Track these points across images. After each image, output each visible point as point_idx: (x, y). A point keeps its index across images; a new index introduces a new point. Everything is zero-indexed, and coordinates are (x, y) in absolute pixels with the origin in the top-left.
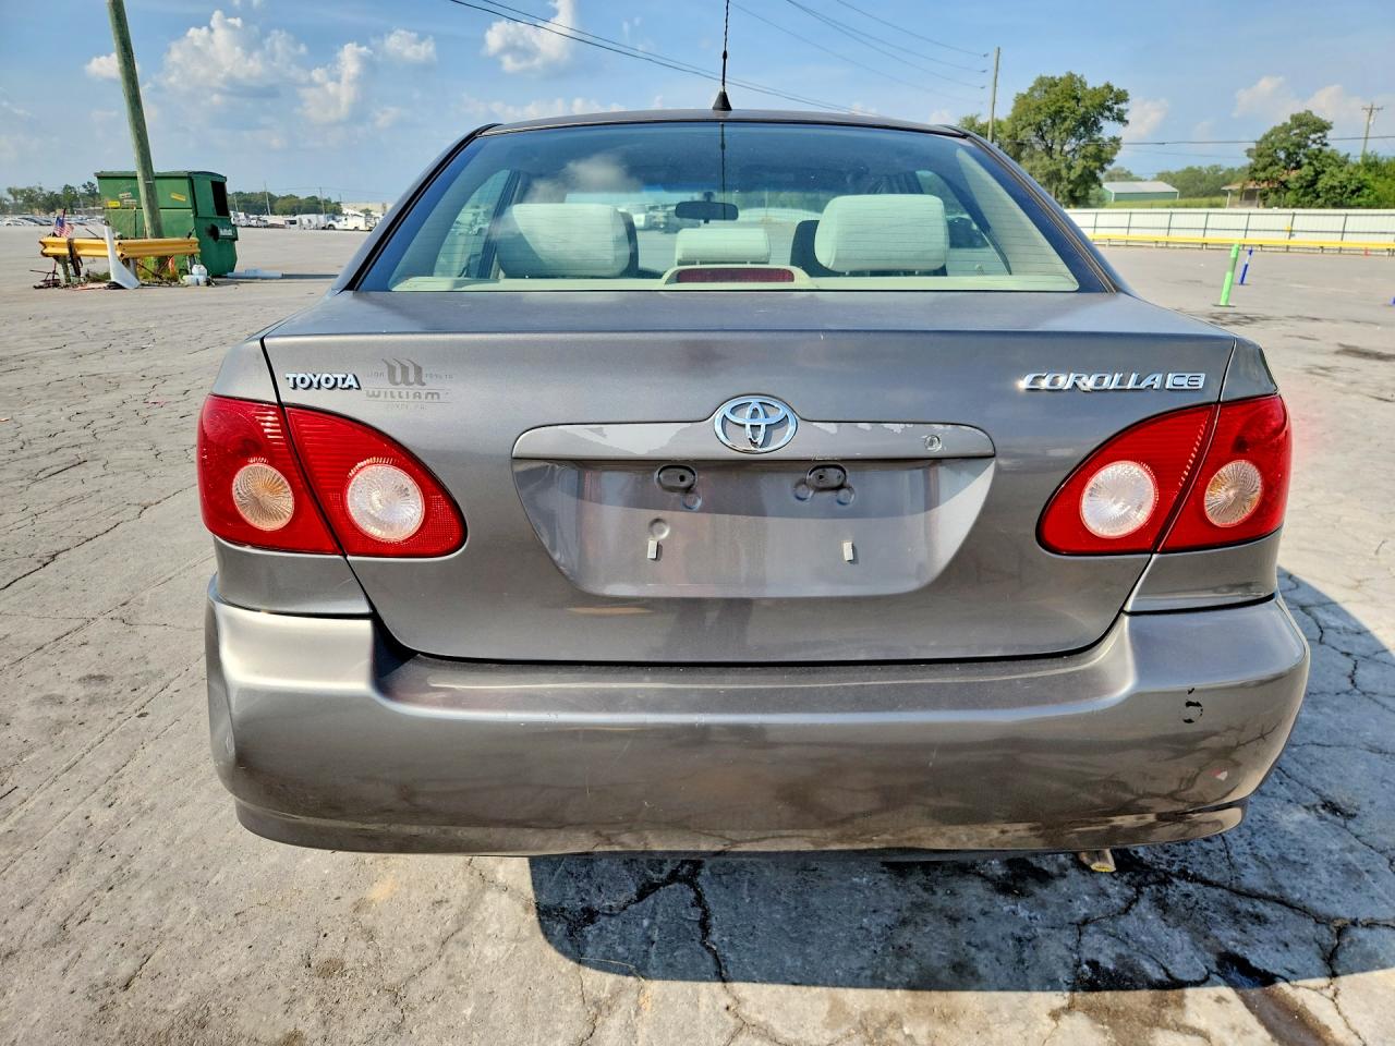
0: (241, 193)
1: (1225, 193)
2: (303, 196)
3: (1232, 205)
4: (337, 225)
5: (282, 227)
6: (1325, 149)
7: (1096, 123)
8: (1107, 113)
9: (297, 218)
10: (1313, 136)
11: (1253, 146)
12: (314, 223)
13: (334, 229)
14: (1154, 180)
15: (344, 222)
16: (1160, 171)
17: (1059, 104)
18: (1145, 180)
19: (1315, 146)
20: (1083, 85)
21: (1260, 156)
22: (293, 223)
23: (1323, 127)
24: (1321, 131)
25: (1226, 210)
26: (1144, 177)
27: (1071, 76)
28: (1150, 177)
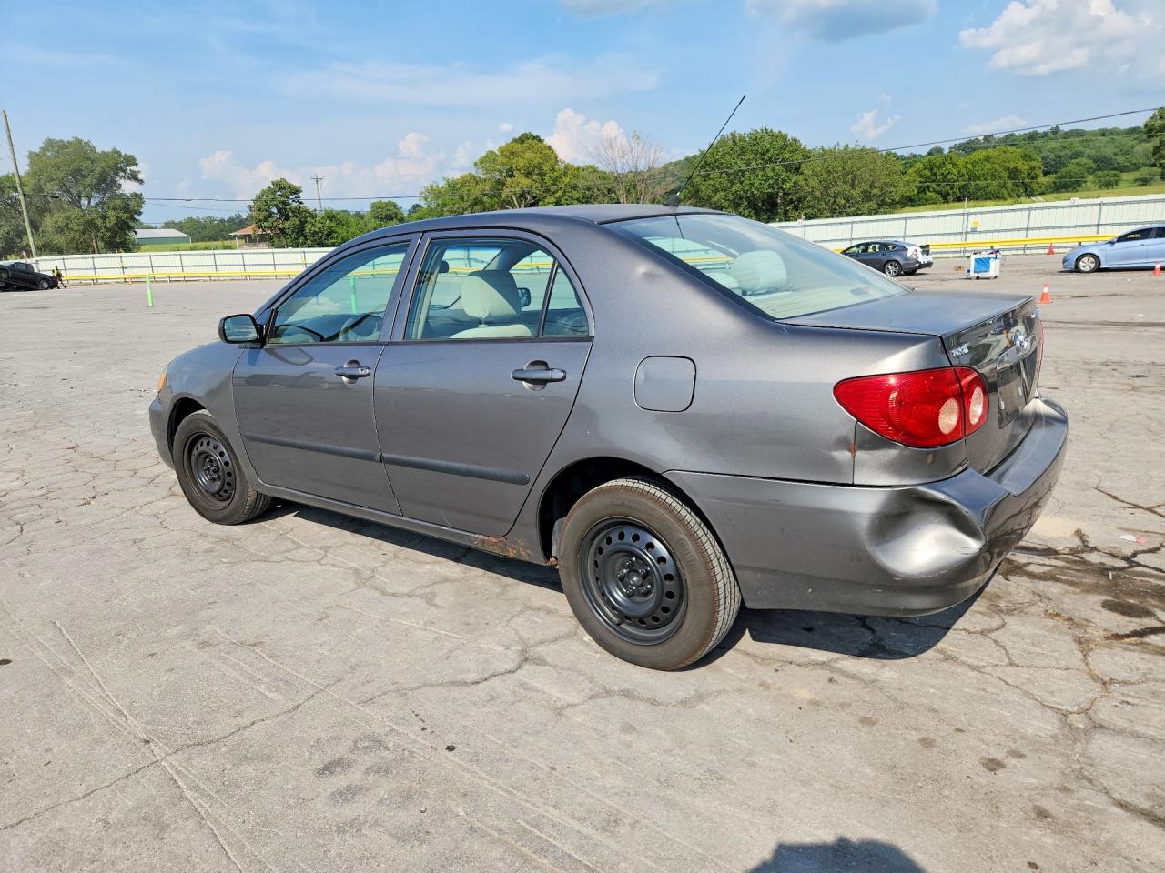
1: (233, 238)
3: (241, 247)
6: (302, 205)
7: (114, 181)
8: (122, 174)
10: (291, 197)
11: (252, 203)
14: (163, 228)
16: (165, 220)
17: (76, 164)
18: (155, 228)
19: (294, 204)
20: (93, 149)
21: (259, 210)
23: (296, 191)
24: (295, 193)
25: (235, 251)
26: (154, 226)
27: (78, 141)
28: (159, 226)
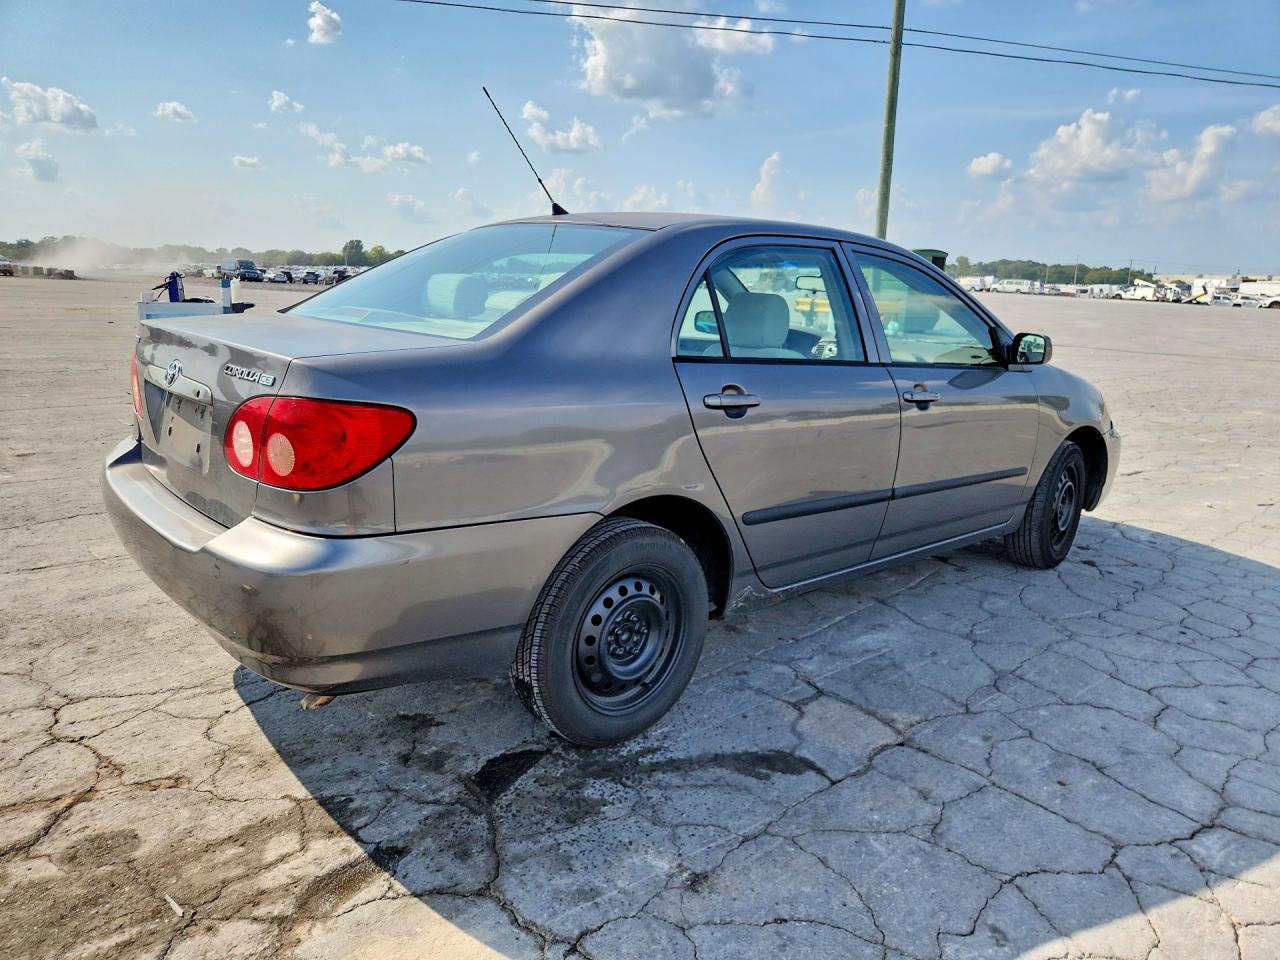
0: (1059, 265)
2: (1115, 268)
4: (1124, 296)
5: (1072, 295)
9: (1088, 287)
12: (1105, 293)
13: (1121, 298)
15: (1132, 292)
22: (1085, 291)
